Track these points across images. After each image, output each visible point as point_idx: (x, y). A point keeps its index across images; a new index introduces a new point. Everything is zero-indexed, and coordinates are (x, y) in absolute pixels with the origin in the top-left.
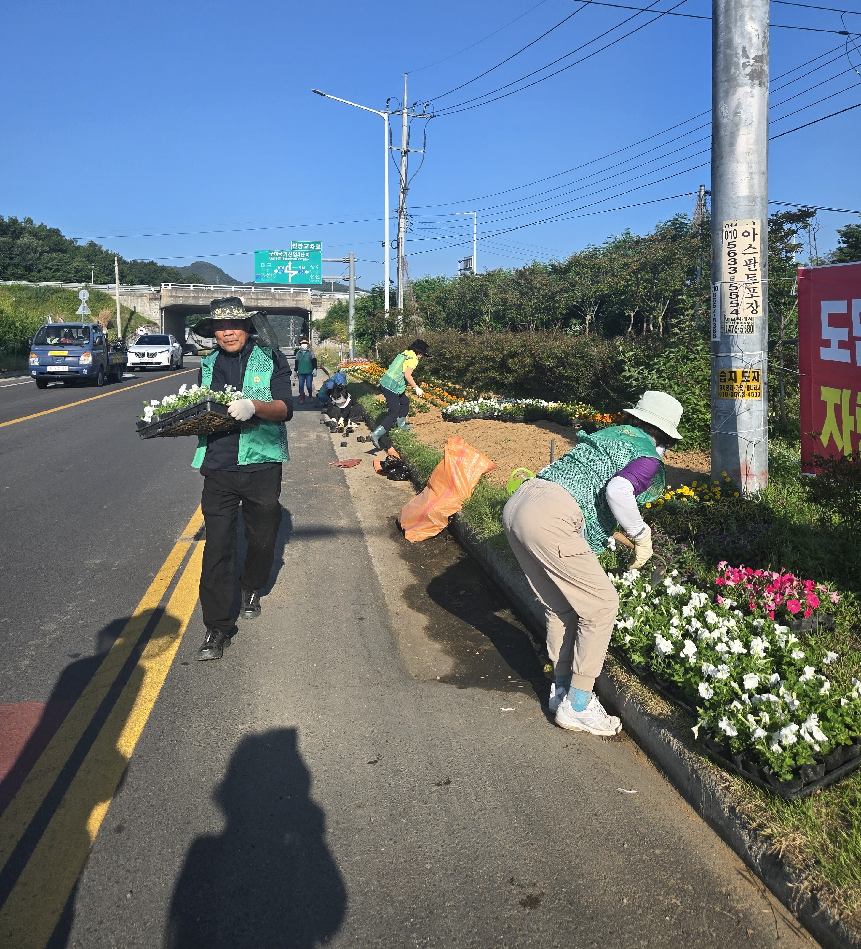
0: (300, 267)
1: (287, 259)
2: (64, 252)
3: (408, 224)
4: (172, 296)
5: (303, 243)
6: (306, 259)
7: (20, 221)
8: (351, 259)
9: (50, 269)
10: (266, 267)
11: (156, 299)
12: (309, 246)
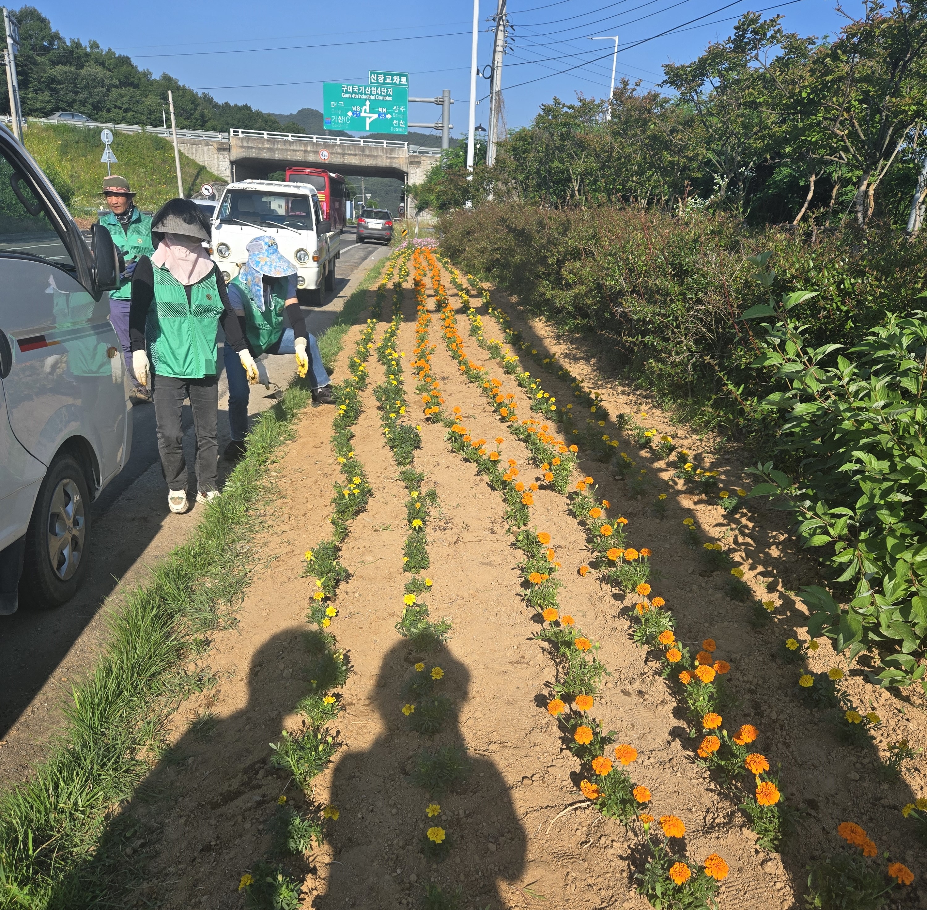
0: (380, 110)
1: (364, 97)
2: (136, 86)
3: (509, 40)
4: (243, 147)
5: (385, 75)
6: (388, 98)
7: (83, 45)
8: (446, 99)
9: (120, 108)
10: (338, 108)
11: (224, 150)
12: (392, 80)
